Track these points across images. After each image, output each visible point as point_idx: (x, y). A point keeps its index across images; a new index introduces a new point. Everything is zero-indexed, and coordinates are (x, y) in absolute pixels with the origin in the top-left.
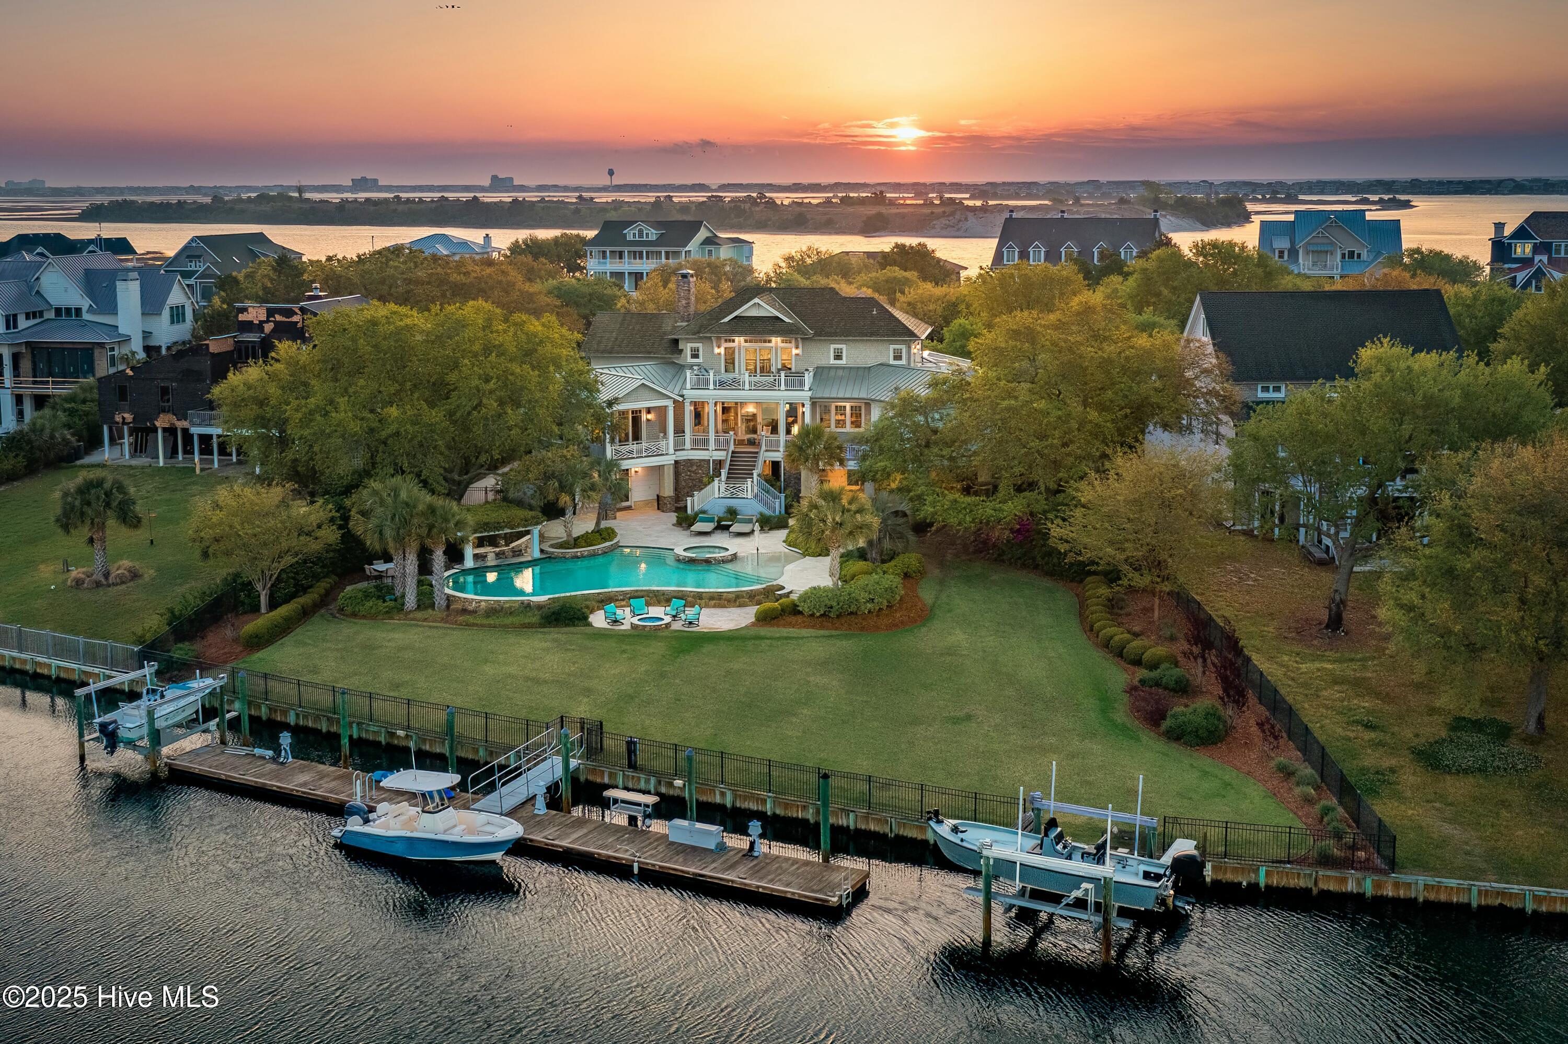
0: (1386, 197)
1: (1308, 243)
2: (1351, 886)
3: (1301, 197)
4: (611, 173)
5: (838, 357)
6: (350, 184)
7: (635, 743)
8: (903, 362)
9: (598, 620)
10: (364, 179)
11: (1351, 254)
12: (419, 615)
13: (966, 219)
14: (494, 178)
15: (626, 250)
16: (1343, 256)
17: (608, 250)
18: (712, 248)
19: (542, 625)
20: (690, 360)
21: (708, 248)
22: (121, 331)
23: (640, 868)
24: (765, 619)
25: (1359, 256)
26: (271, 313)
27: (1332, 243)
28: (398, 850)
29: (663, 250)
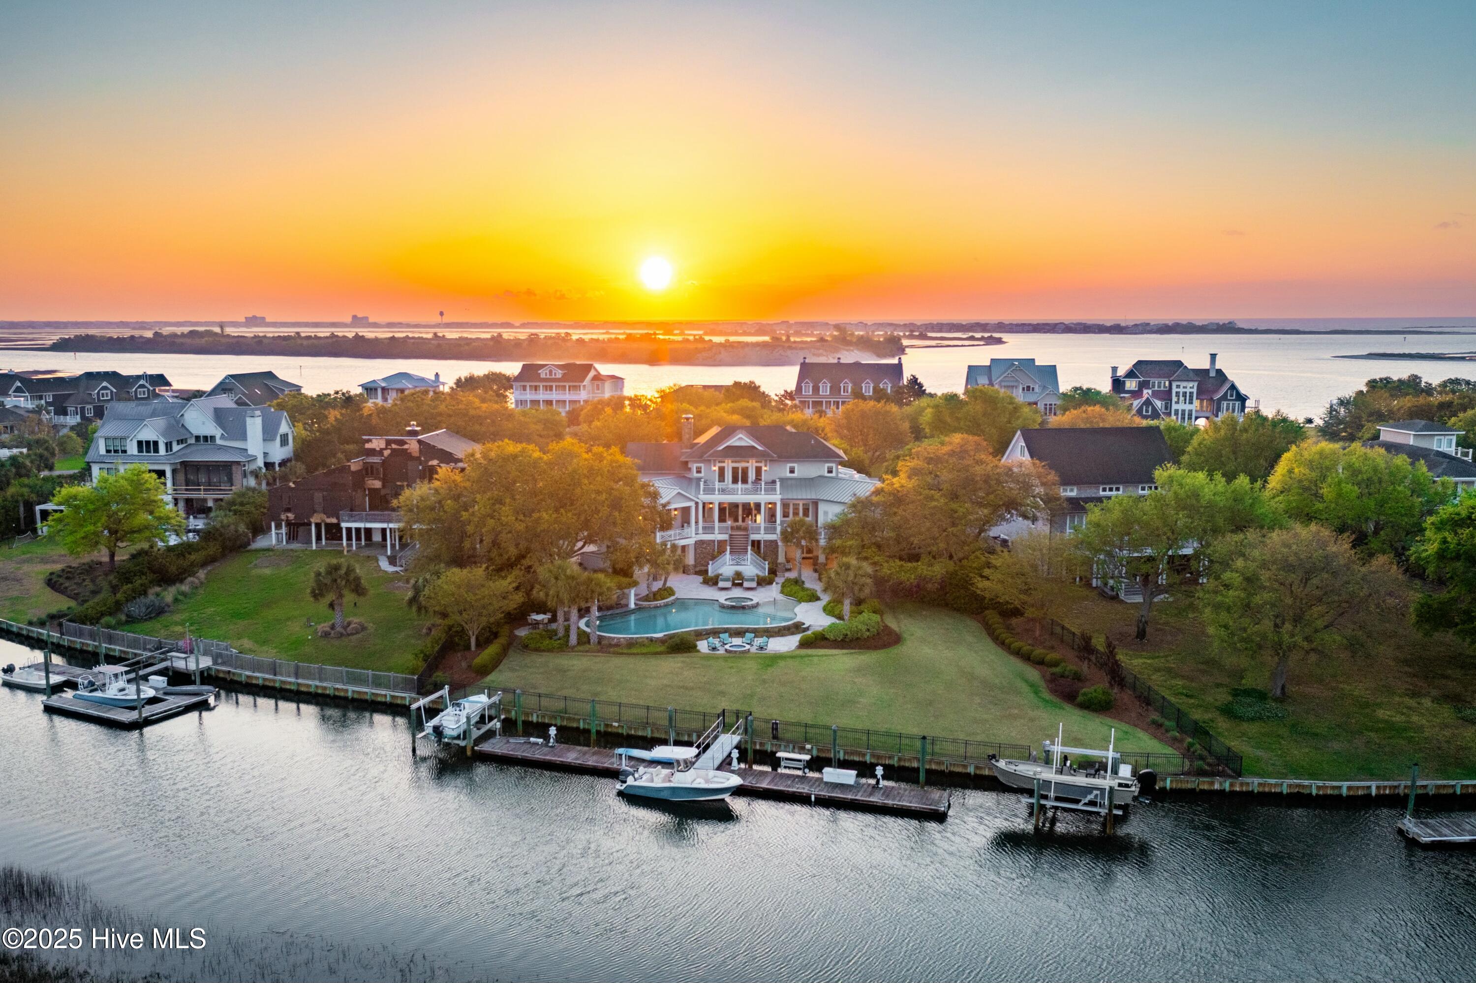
0: (986, 335)
1: (1001, 381)
2: (1217, 786)
3: (930, 334)
4: (442, 314)
5: (792, 471)
6: (244, 320)
7: (777, 724)
8: (833, 475)
9: (703, 646)
10: (255, 317)
11: (1028, 387)
12: (581, 648)
13: (720, 353)
14: (354, 317)
15: (541, 384)
16: (1023, 389)
17: (528, 384)
18: (599, 383)
19: (668, 653)
20: (696, 475)
21: (596, 383)
22: (250, 452)
23: (816, 798)
24: (805, 644)
25: (1033, 389)
26: (388, 442)
27: (1017, 381)
28: (664, 795)
29: (567, 385)
